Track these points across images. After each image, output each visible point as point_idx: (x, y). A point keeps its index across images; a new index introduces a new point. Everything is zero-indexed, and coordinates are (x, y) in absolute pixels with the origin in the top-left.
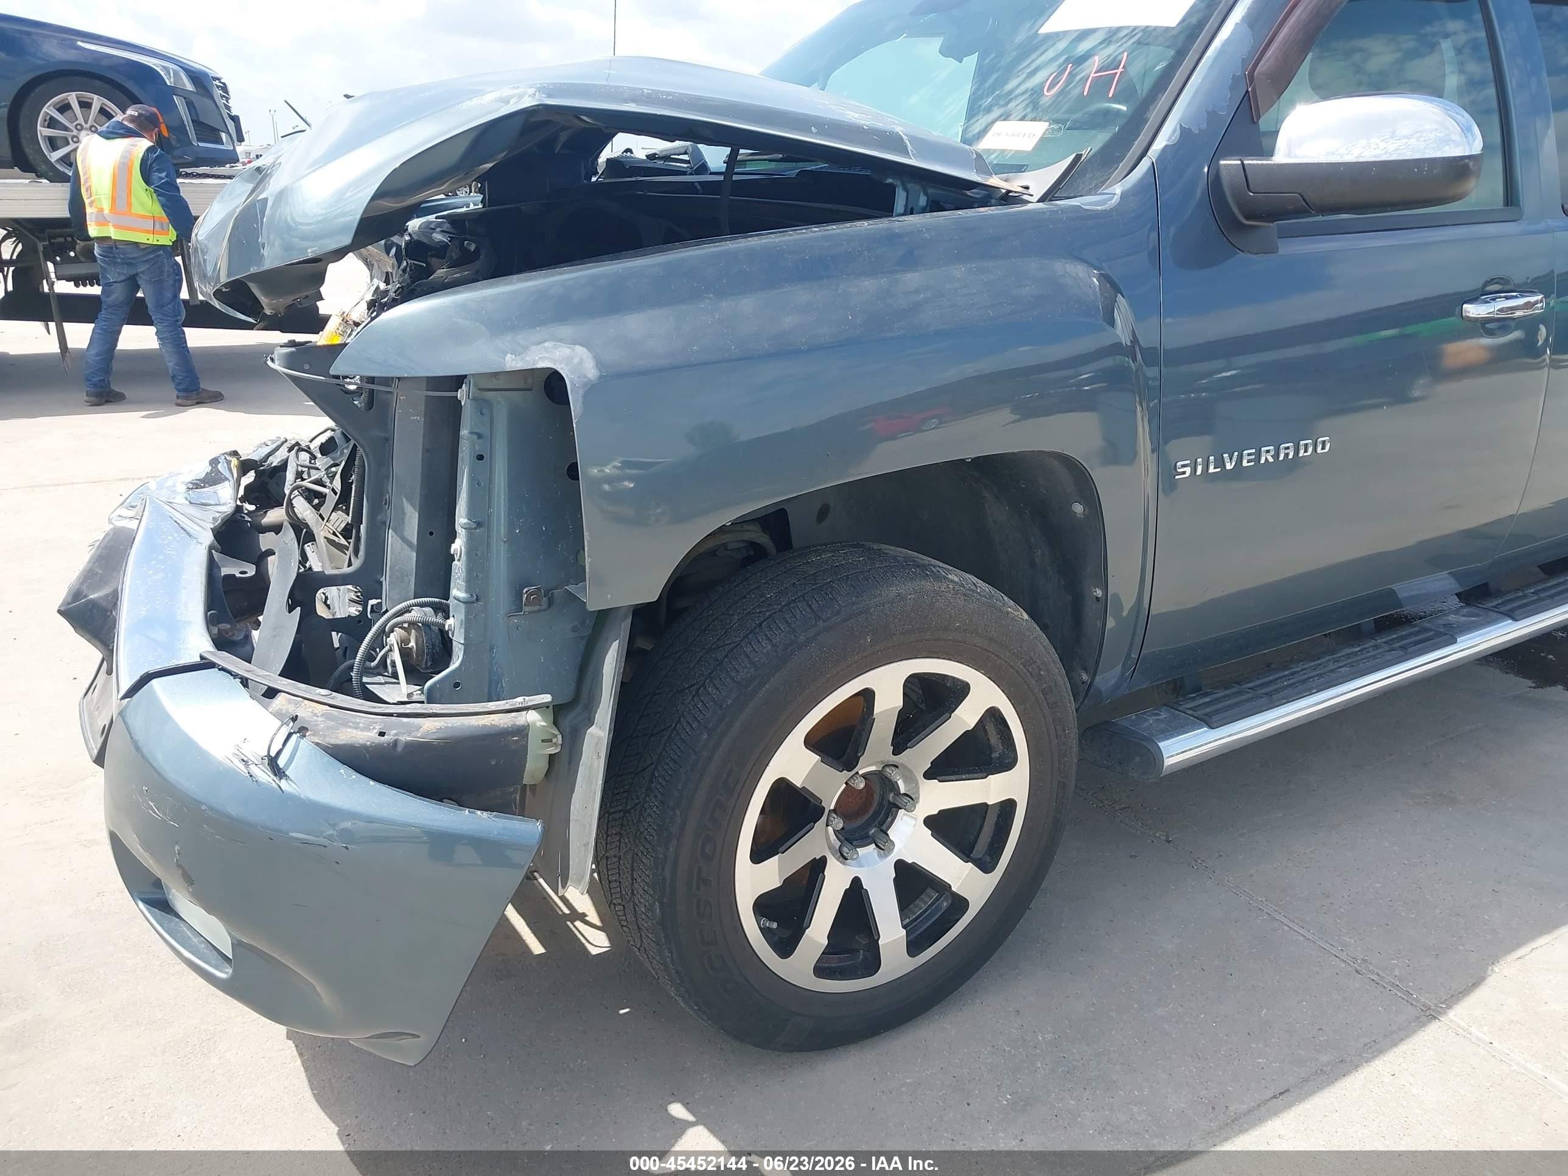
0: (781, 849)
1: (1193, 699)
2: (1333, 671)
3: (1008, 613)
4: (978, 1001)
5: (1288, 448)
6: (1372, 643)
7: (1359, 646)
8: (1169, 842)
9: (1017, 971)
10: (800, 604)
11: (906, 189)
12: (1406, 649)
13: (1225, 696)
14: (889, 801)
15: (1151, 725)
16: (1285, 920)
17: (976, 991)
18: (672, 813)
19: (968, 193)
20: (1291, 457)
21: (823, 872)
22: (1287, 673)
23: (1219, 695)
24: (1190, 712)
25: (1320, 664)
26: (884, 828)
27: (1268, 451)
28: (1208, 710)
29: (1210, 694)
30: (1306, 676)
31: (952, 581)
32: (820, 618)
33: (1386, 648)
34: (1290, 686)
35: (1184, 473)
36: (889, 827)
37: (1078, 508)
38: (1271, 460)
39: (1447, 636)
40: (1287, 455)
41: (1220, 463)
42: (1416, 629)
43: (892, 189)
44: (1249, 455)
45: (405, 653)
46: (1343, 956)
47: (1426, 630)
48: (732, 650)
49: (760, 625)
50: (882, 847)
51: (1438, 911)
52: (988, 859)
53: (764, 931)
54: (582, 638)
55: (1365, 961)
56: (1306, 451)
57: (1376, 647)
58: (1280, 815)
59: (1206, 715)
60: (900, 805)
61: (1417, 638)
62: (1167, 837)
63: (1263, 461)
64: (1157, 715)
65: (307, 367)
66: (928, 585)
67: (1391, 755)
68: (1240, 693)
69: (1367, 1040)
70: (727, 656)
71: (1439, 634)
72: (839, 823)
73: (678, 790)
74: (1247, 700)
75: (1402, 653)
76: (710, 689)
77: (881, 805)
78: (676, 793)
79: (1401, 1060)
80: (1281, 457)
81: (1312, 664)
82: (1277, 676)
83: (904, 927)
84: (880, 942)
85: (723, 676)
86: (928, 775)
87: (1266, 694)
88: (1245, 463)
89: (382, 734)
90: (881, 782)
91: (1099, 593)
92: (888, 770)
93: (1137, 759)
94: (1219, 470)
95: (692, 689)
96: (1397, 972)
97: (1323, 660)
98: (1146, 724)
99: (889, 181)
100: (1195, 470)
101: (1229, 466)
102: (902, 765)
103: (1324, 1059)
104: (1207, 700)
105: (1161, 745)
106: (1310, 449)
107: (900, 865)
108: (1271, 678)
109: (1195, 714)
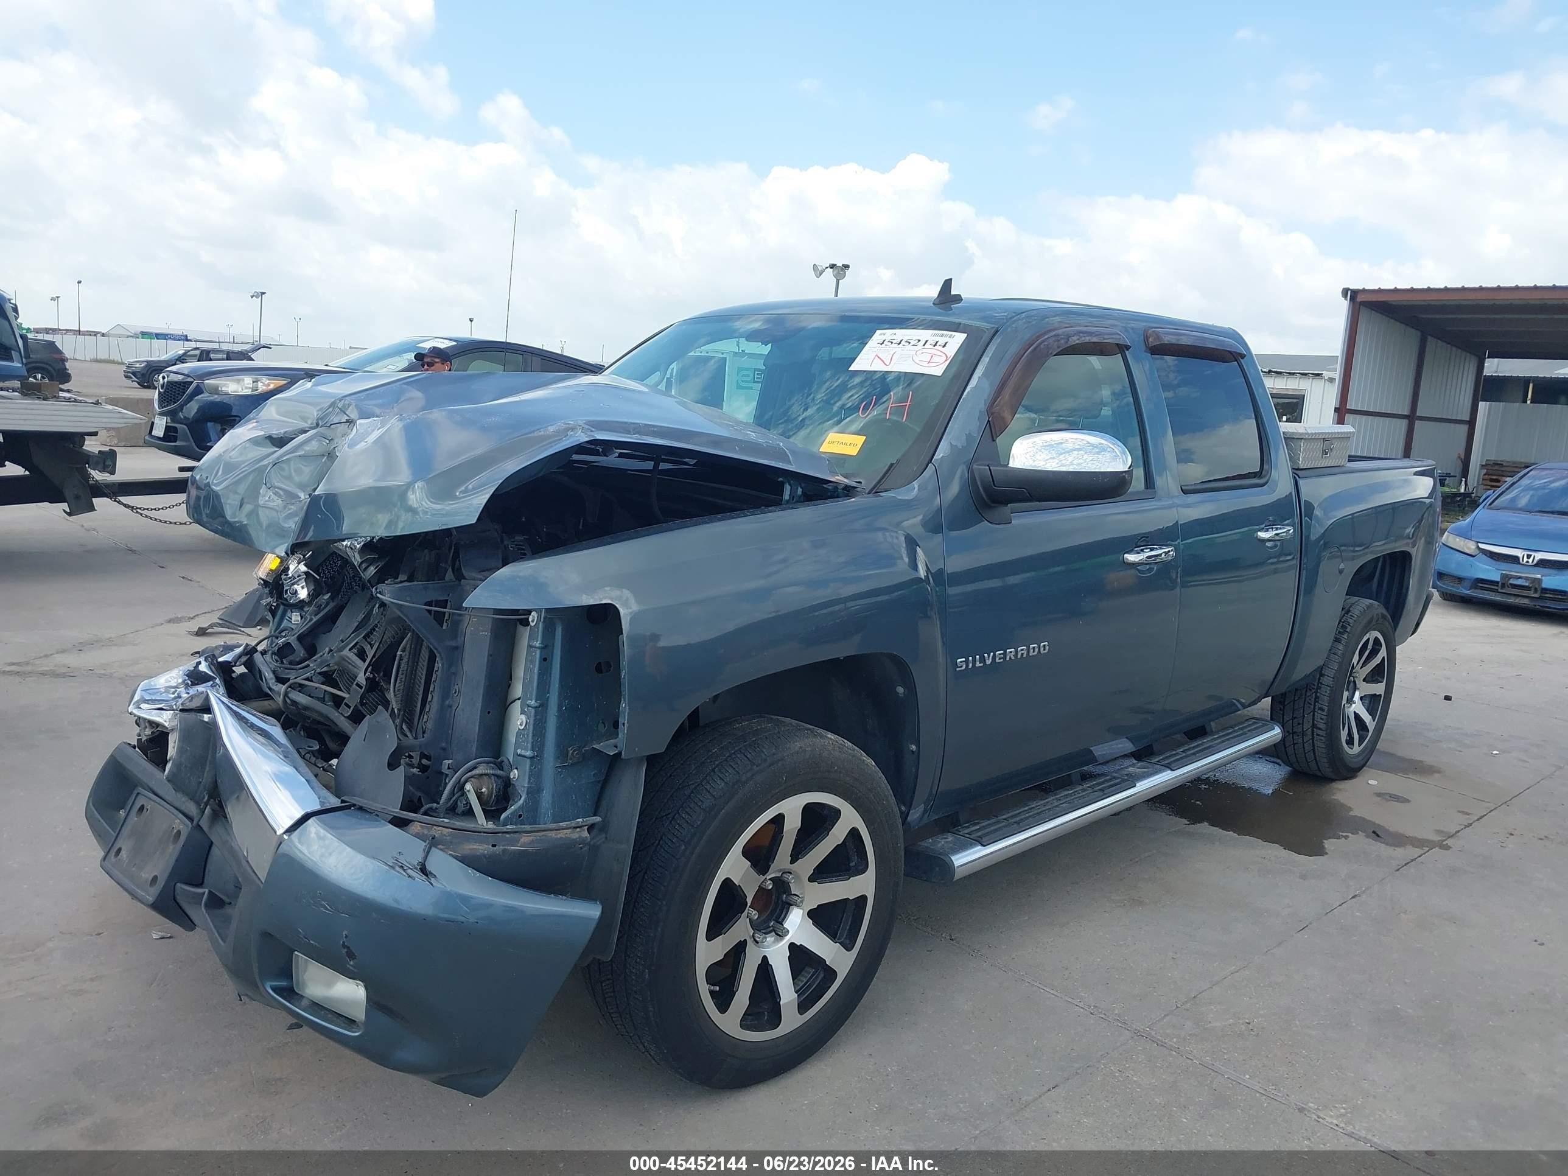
0: (723, 931)
1: (968, 827)
2: (1057, 806)
3: (864, 760)
4: (842, 1050)
5: (1022, 650)
6: (1081, 787)
7: (1072, 789)
8: (952, 940)
9: (864, 1030)
10: (739, 756)
11: (790, 485)
12: (1103, 791)
13: (989, 824)
14: (782, 901)
15: (943, 845)
16: (1039, 985)
17: (839, 1044)
18: (660, 903)
19: (825, 486)
20: (1024, 656)
21: (745, 951)
22: (1026, 808)
23: (984, 824)
24: (968, 836)
25: (1047, 802)
26: (780, 920)
27: (1011, 652)
28: (979, 834)
29: (978, 823)
30: (1040, 810)
31: (831, 739)
32: (754, 764)
33: (1090, 790)
34: (1030, 816)
35: (961, 667)
36: (783, 919)
37: (900, 690)
38: (1013, 658)
39: (1130, 781)
40: (1022, 654)
41: (983, 660)
42: (1108, 778)
43: (782, 484)
44: (1000, 654)
45: (479, 796)
46: (1081, 1005)
47: (1115, 778)
48: (695, 788)
49: (713, 770)
50: (780, 934)
51: (1139, 973)
52: (848, 941)
53: (712, 993)
54: (599, 782)
55: (1095, 1006)
56: (1034, 652)
57: (1084, 790)
58: (1027, 918)
59: (979, 837)
60: (792, 903)
61: (1110, 783)
62: (951, 936)
63: (1008, 659)
64: (945, 838)
65: (408, 599)
66: (818, 740)
67: (1097, 874)
68: (998, 822)
69: (1103, 1053)
70: (692, 792)
71: (1124, 781)
72: (754, 914)
73: (664, 886)
74: (1004, 827)
75: (1101, 793)
76: (683, 815)
77: (777, 903)
78: (663, 888)
79: (1125, 1063)
80: (1019, 656)
81: (1043, 802)
82: (1021, 810)
83: (796, 993)
84: (781, 1003)
85: (692, 805)
86: (811, 879)
87: (1015, 822)
88: (997, 660)
89: (494, 846)
90: (781, 884)
91: (914, 747)
92: (785, 875)
93: (937, 869)
94: (982, 664)
95: (669, 816)
96: (1116, 1012)
97: (1050, 799)
98: (940, 845)
99: (781, 479)
100: (967, 665)
101: (988, 662)
102: (794, 871)
103: (1077, 1065)
104: (977, 827)
105: (953, 858)
106: (1037, 650)
107: (792, 946)
108: (1018, 812)
109: (971, 837)
